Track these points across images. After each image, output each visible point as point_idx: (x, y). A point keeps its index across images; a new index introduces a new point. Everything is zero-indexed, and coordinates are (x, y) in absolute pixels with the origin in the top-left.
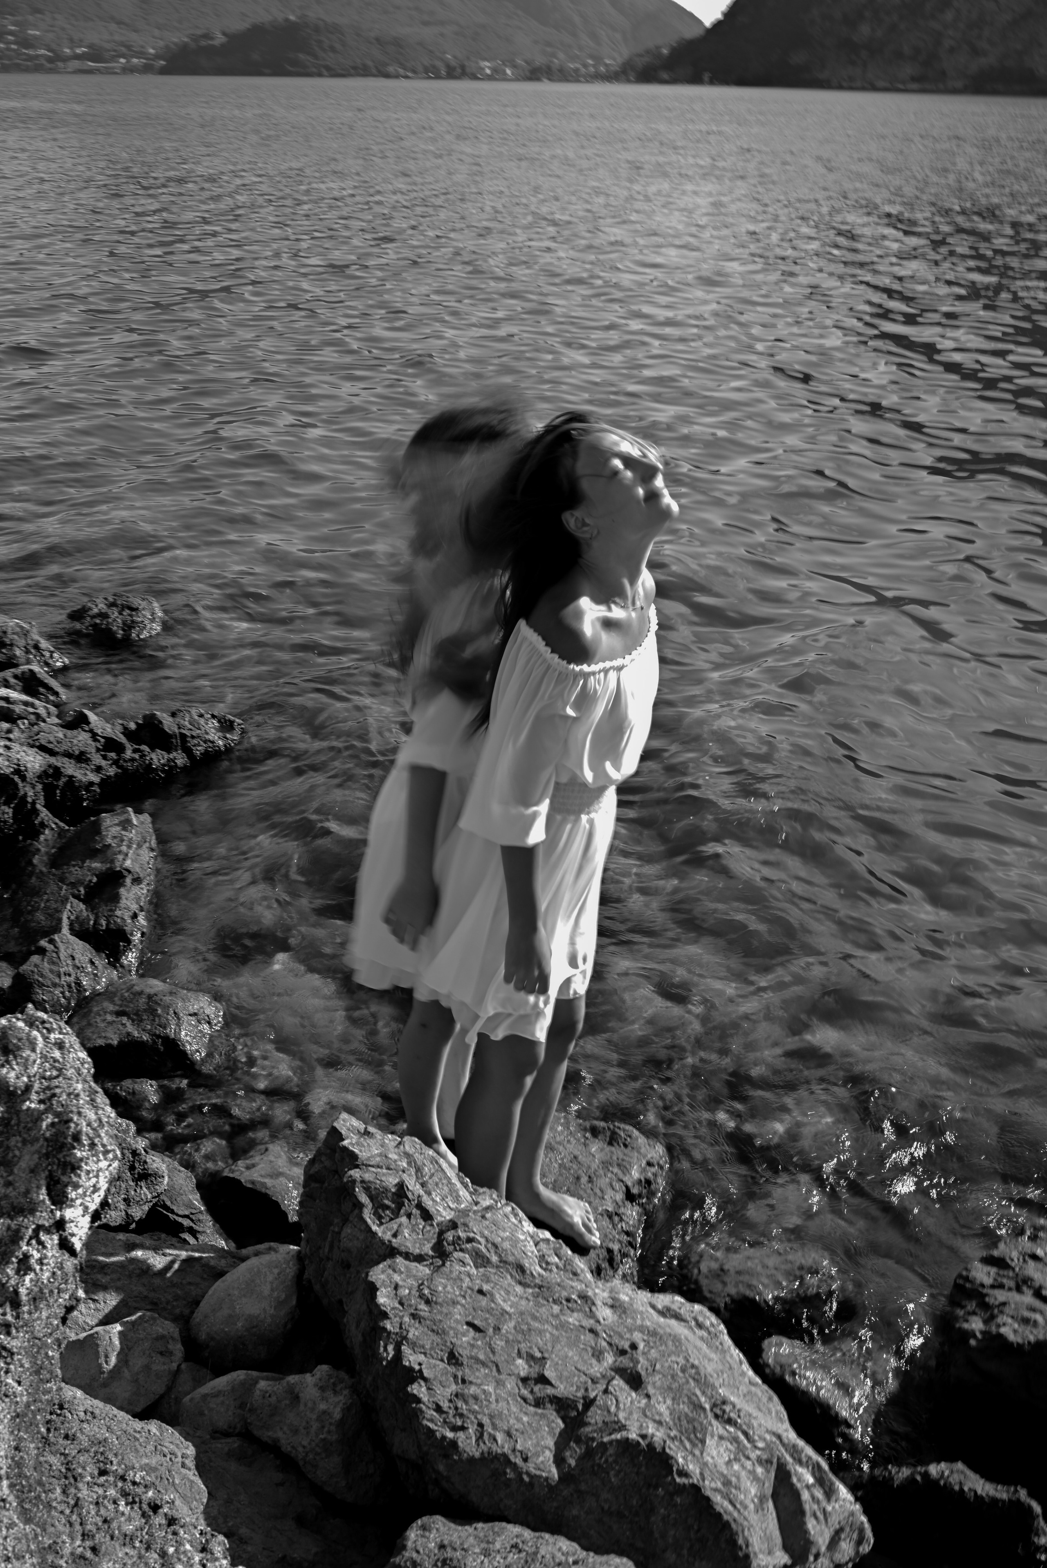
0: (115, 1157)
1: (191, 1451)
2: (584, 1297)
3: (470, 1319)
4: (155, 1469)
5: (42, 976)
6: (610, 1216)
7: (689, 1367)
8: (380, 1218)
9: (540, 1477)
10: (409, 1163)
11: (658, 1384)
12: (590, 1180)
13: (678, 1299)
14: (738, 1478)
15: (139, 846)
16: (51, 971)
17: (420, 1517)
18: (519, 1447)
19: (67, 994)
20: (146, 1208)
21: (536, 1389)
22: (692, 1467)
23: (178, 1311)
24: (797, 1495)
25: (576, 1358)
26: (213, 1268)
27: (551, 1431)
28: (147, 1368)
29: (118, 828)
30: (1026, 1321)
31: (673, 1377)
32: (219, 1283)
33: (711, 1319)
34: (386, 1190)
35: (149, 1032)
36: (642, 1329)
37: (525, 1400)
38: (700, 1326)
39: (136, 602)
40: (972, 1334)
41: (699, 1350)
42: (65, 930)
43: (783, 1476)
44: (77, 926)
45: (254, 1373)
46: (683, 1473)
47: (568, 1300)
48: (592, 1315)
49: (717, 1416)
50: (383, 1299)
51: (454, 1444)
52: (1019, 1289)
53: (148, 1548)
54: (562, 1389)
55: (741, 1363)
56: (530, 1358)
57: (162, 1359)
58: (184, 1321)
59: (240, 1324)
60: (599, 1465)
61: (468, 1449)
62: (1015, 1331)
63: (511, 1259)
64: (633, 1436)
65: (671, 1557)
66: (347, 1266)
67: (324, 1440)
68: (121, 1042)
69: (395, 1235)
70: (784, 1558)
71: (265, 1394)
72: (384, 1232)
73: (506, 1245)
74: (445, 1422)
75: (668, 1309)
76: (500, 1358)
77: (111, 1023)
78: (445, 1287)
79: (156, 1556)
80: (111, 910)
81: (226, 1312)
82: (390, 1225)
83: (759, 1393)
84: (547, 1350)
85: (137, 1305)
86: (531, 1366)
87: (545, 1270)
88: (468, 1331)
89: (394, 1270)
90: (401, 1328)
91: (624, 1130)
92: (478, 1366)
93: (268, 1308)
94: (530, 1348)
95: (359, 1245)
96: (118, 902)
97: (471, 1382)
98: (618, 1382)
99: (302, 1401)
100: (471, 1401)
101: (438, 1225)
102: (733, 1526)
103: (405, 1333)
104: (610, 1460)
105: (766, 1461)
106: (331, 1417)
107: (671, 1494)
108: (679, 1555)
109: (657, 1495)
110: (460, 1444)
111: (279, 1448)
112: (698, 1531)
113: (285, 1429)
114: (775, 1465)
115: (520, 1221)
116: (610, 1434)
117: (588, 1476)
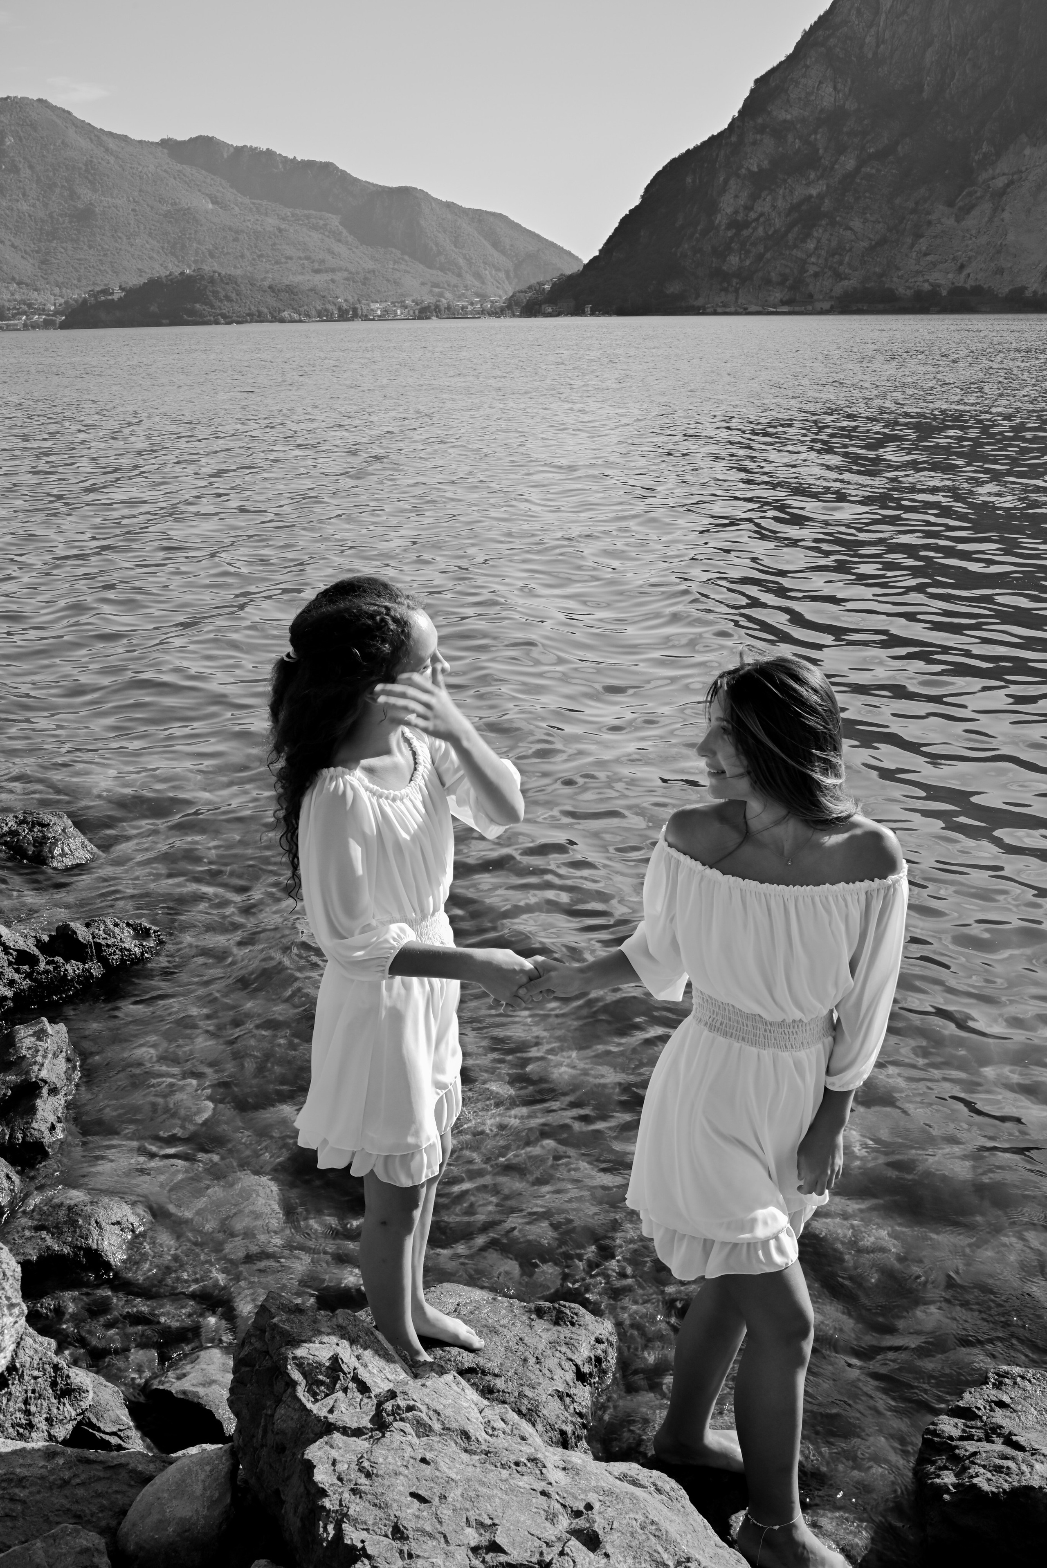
0: (22, 1313)
2: (533, 1460)
3: (413, 1490)
6: (561, 1396)
7: (649, 1524)
8: (314, 1395)
10: (343, 1336)
11: (617, 1542)
12: (538, 1361)
13: (635, 1466)
15: (55, 1056)
20: (70, 1427)
21: (488, 1558)
23: (103, 1523)
25: (529, 1522)
26: (141, 1473)
29: (33, 1039)
30: (998, 1469)
31: (632, 1534)
32: (148, 1488)
33: (669, 1484)
34: (320, 1364)
35: (70, 1245)
36: (596, 1490)
38: (659, 1491)
39: (47, 818)
40: (945, 1489)
41: (659, 1510)
47: (517, 1464)
48: (543, 1477)
50: (322, 1476)
52: (989, 1440)
54: (515, 1556)
55: (706, 1528)
56: (481, 1524)
58: (111, 1533)
59: (170, 1529)
62: (989, 1480)
63: (454, 1425)
66: (281, 1449)
68: (40, 1257)
69: (331, 1411)
72: (319, 1409)
73: (448, 1412)
75: (625, 1476)
76: (448, 1529)
77: (29, 1239)
78: (386, 1458)
80: (27, 1123)
81: (155, 1517)
82: (325, 1401)
83: (727, 1556)
84: (497, 1516)
85: (59, 1520)
86: (481, 1535)
87: (491, 1436)
88: (412, 1503)
89: (332, 1447)
90: (341, 1505)
91: (570, 1308)
92: (425, 1539)
93: (200, 1509)
94: (480, 1515)
95: (294, 1425)
96: (35, 1114)
97: (418, 1556)
98: (574, 1545)
101: (376, 1396)
103: (345, 1510)
115: (463, 1390)
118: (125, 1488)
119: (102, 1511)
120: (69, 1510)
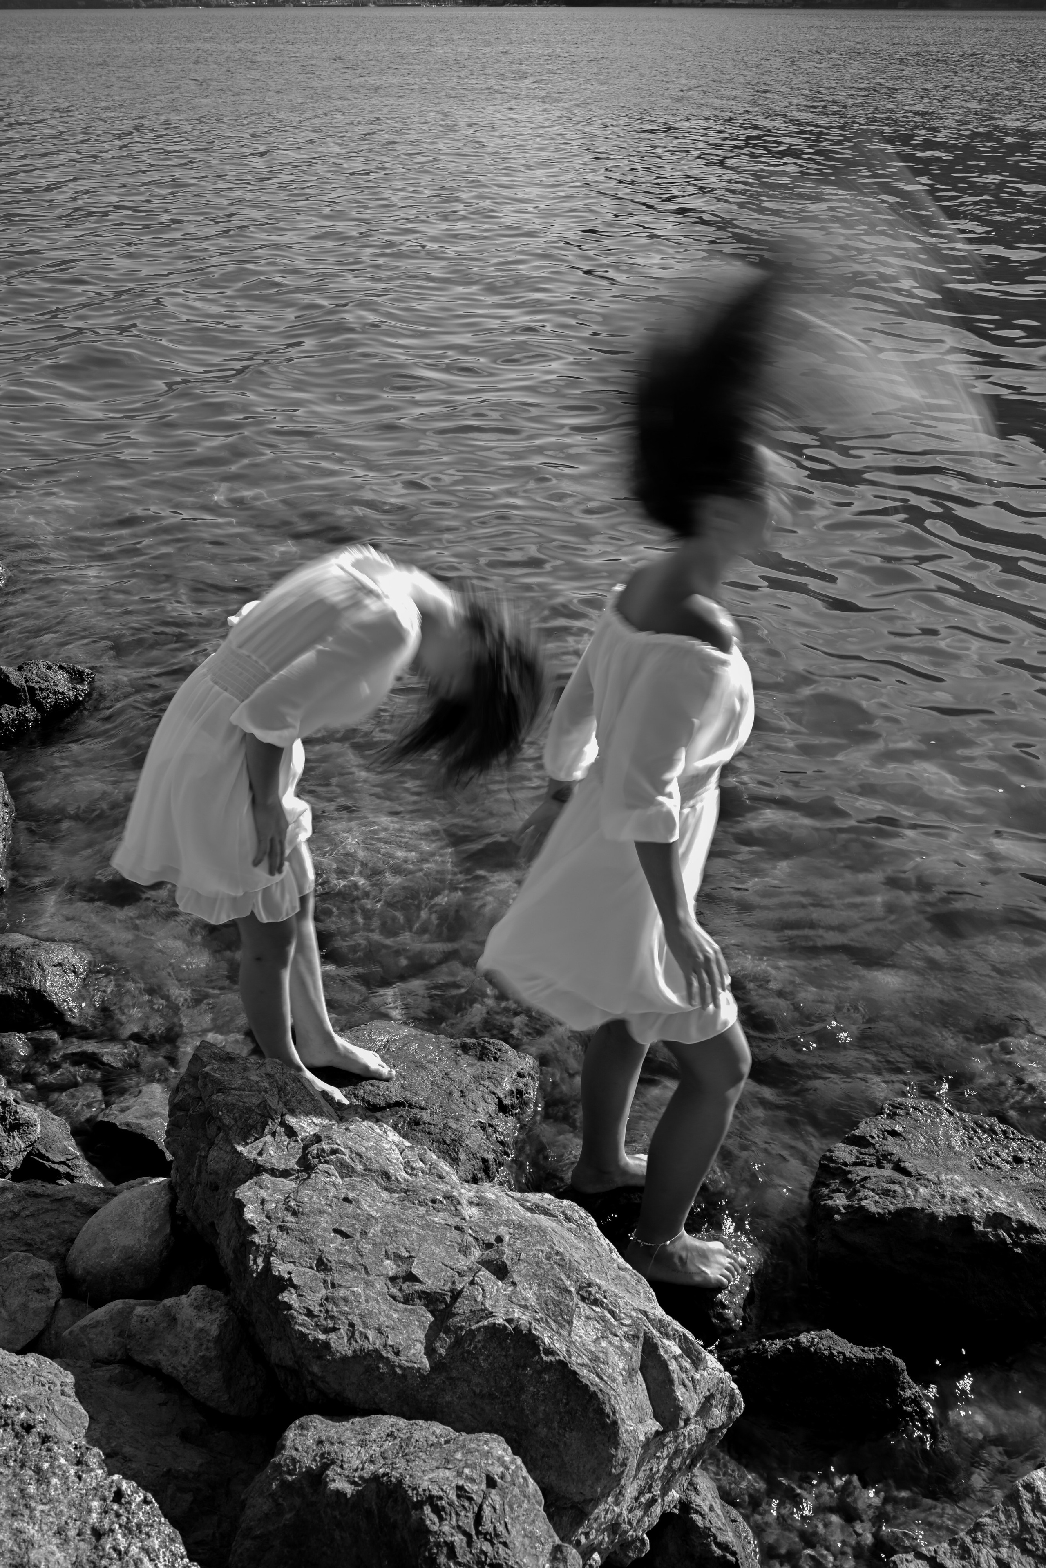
1: (70, 1379)
2: (449, 1197)
3: (337, 1226)
4: (34, 1399)
6: (483, 1126)
7: (554, 1255)
8: (245, 1139)
9: (412, 1368)
10: (272, 1084)
12: (462, 1093)
13: (547, 1195)
14: (606, 1354)
17: (298, 1418)
18: (390, 1342)
20: (20, 1157)
21: (405, 1286)
22: (559, 1346)
23: (53, 1250)
24: (664, 1365)
25: (443, 1255)
26: (86, 1205)
27: (421, 1325)
28: (24, 1306)
30: (886, 1193)
31: (538, 1264)
32: (93, 1219)
33: (581, 1213)
34: (250, 1111)
35: (14, 986)
36: (507, 1223)
37: (394, 1297)
38: (569, 1219)
40: (836, 1210)
41: (566, 1240)
43: (650, 1349)
45: (132, 1302)
46: (550, 1352)
47: (434, 1201)
48: (457, 1213)
49: (583, 1299)
50: (250, 1214)
51: (326, 1345)
52: (879, 1165)
53: (23, 1466)
54: (430, 1284)
55: (611, 1251)
56: (398, 1257)
57: (39, 1297)
58: (60, 1259)
59: (115, 1256)
60: (468, 1352)
61: (340, 1349)
62: (876, 1203)
63: (376, 1166)
64: (500, 1321)
65: (542, 1431)
66: (215, 1188)
67: (203, 1357)
69: (260, 1154)
70: (655, 1425)
71: (142, 1319)
72: (249, 1152)
73: (371, 1154)
74: (317, 1325)
75: (537, 1206)
76: (368, 1261)
78: (311, 1198)
79: (31, 1473)
81: (100, 1245)
82: (255, 1144)
83: (628, 1277)
84: (414, 1250)
85: (11, 1248)
86: (398, 1266)
87: (410, 1175)
88: (335, 1238)
89: (261, 1187)
90: (269, 1240)
91: (494, 1045)
92: (347, 1270)
93: (142, 1238)
94: (398, 1248)
95: (226, 1166)
97: (340, 1286)
98: (484, 1273)
99: (179, 1322)
100: (341, 1303)
101: (302, 1140)
102: (600, 1396)
103: (273, 1245)
104: (479, 1345)
105: (633, 1336)
106: (209, 1335)
107: (539, 1373)
108: (550, 1428)
109: (525, 1375)
110: (332, 1345)
111: (160, 1370)
112: (567, 1404)
113: (165, 1351)
114: (642, 1339)
115: (385, 1132)
116: (478, 1322)
117: (458, 1363)
118: (72, 1218)
119: (51, 1240)
120: (19, 1239)
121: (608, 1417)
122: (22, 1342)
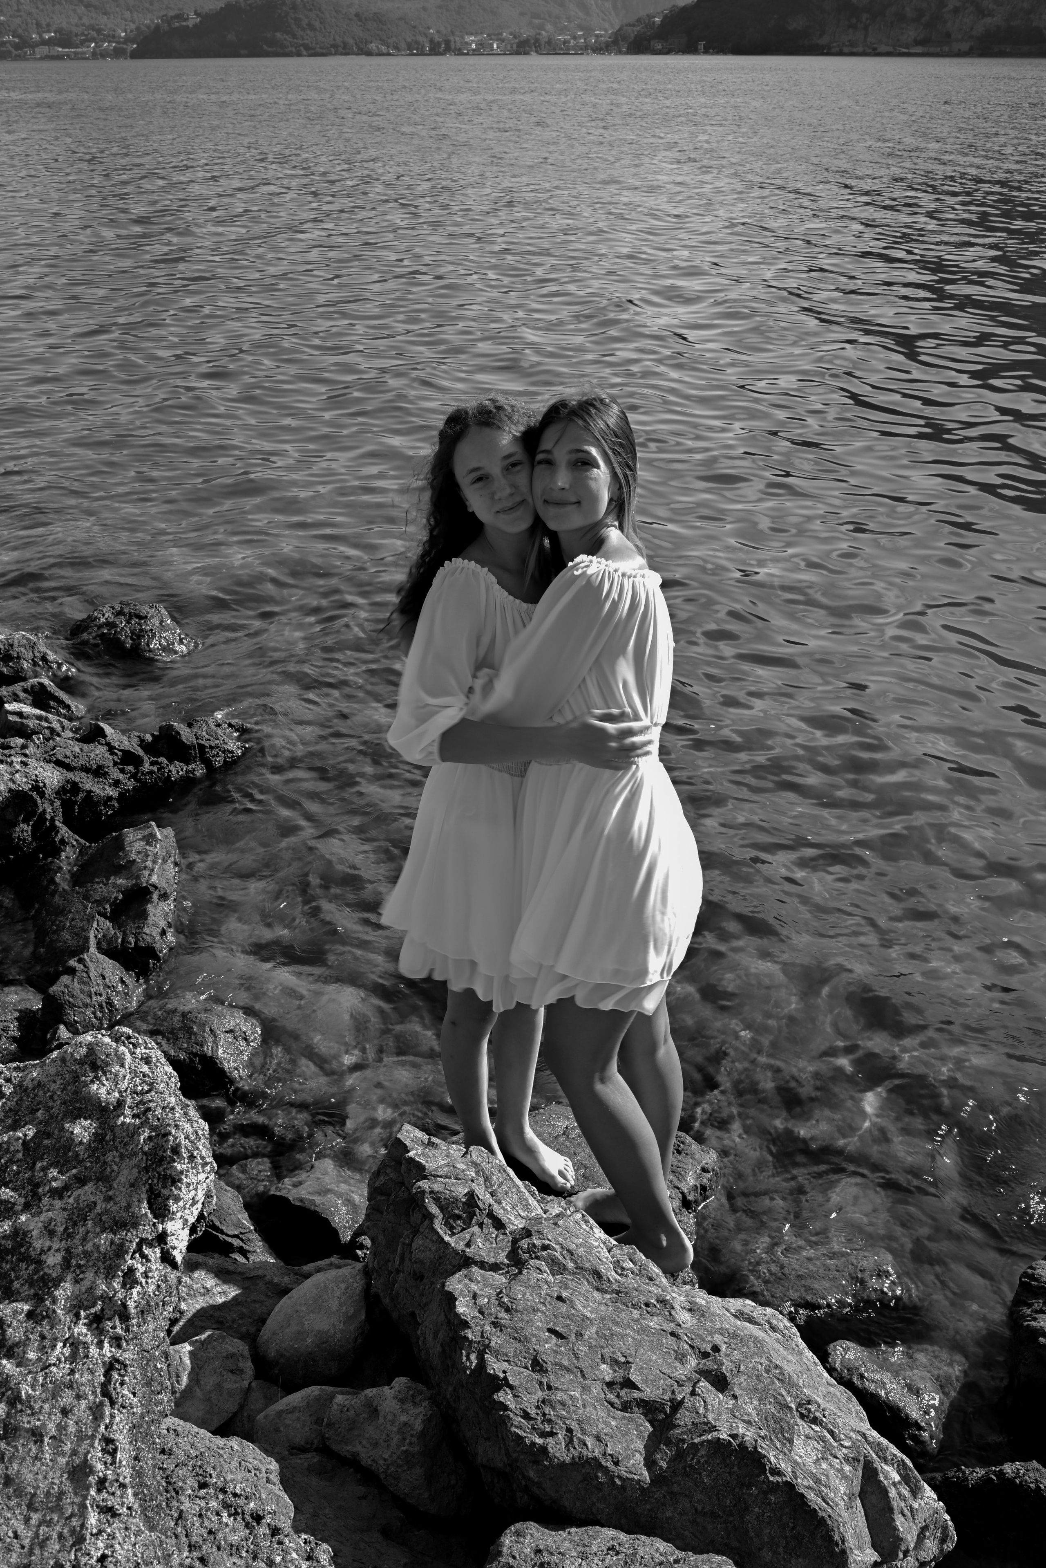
1: (274, 1466)
2: (662, 1301)
3: (551, 1325)
5: (73, 996)
7: (772, 1367)
8: (451, 1228)
9: (632, 1480)
10: (477, 1173)
11: (744, 1384)
13: (747, 1301)
14: (827, 1476)
15: (164, 861)
16: (82, 991)
17: (513, 1523)
18: (609, 1451)
19: (99, 1014)
21: (623, 1393)
22: (784, 1466)
23: (244, 1329)
24: (885, 1492)
25: (660, 1362)
26: (276, 1284)
27: (640, 1435)
28: (219, 1386)
29: (142, 843)
31: (758, 1377)
32: (285, 1299)
33: (783, 1323)
34: (456, 1200)
35: (185, 1050)
36: (720, 1331)
37: (612, 1404)
38: (774, 1328)
39: (144, 610)
40: (1040, 1332)
41: (778, 1351)
42: (93, 949)
43: (870, 1474)
44: (104, 945)
45: (329, 1389)
46: (776, 1472)
47: (647, 1305)
48: (672, 1319)
49: (802, 1416)
50: (462, 1308)
51: (544, 1449)
53: (255, 1558)
54: (649, 1393)
56: (614, 1362)
57: (233, 1377)
58: (252, 1339)
59: (309, 1340)
60: (691, 1466)
61: (558, 1455)
63: (587, 1265)
64: (724, 1436)
65: (768, 1555)
66: (419, 1277)
67: (406, 1451)
69: (468, 1245)
70: (872, 1556)
71: (342, 1408)
72: (456, 1243)
73: (581, 1251)
74: (534, 1428)
75: (741, 1313)
76: (584, 1364)
78: (524, 1295)
80: (139, 927)
81: (294, 1328)
82: (462, 1235)
83: (838, 1394)
84: (631, 1355)
85: (203, 1324)
86: (615, 1371)
87: (620, 1275)
88: (550, 1338)
89: (471, 1280)
90: (482, 1337)
92: (563, 1373)
93: (337, 1323)
94: (614, 1352)
95: (432, 1256)
96: (146, 919)
97: (557, 1389)
98: (704, 1385)
99: (382, 1414)
100: (559, 1407)
101: (511, 1233)
102: (829, 1522)
103: (487, 1342)
104: (702, 1460)
105: (853, 1459)
106: (412, 1429)
107: (765, 1493)
108: (775, 1553)
109: (751, 1495)
110: (550, 1450)
111: (359, 1462)
112: (793, 1528)
113: (364, 1442)
114: (862, 1462)
115: (591, 1228)
116: (701, 1436)
117: (680, 1478)
118: (263, 1298)
119: (242, 1318)
120: (211, 1316)
121: (837, 1545)
122: (216, 1423)
